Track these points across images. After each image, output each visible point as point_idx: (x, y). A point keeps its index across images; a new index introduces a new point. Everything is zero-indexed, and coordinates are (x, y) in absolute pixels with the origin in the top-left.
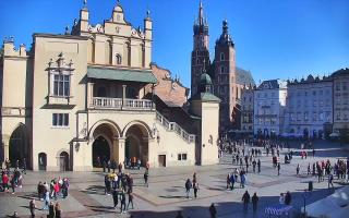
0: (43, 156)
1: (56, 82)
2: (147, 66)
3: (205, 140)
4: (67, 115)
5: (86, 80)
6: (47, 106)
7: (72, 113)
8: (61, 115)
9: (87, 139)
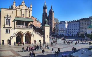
0: (3, 41)
1: (7, 21)
2: (31, 17)
3: (46, 36)
4: (9, 30)
5: (14, 21)
6: (4, 27)
7: (11, 29)
8: (8, 30)
9: (15, 36)
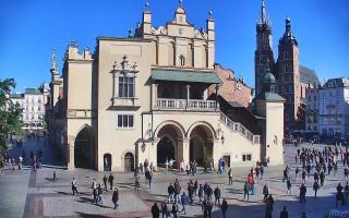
0: (108, 157)
1: (120, 85)
2: (211, 66)
3: (269, 139)
4: (131, 117)
5: (150, 82)
6: (112, 108)
7: (137, 115)
8: (125, 116)
9: (152, 139)
